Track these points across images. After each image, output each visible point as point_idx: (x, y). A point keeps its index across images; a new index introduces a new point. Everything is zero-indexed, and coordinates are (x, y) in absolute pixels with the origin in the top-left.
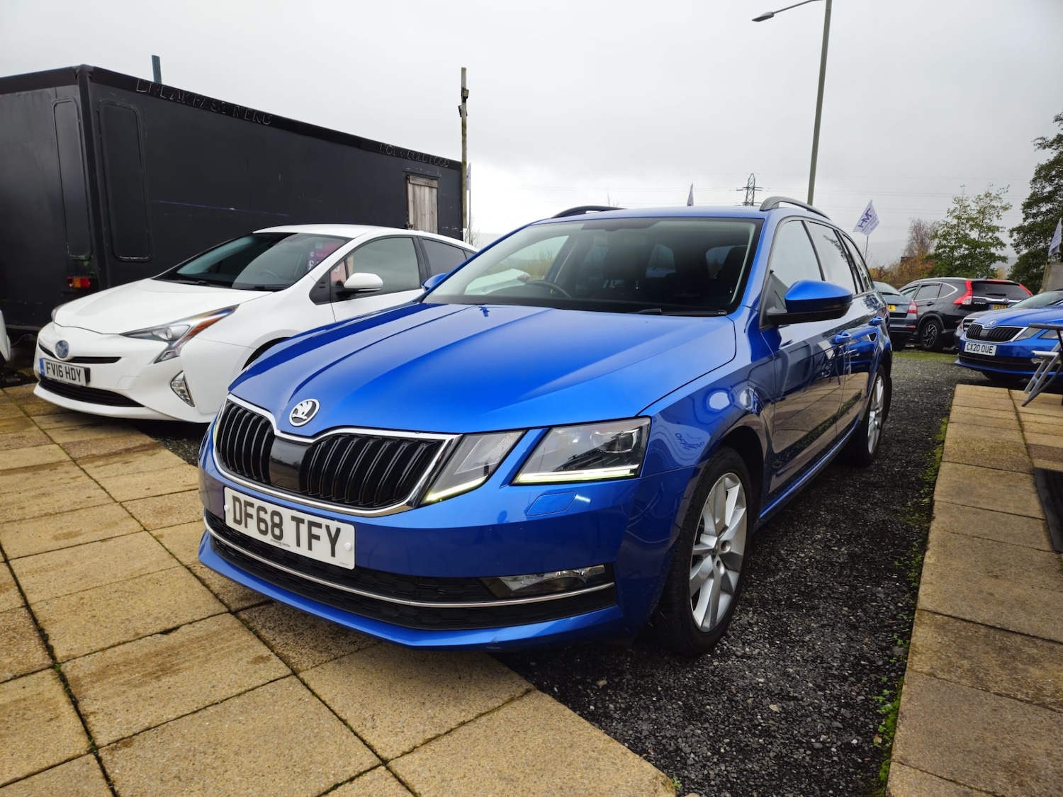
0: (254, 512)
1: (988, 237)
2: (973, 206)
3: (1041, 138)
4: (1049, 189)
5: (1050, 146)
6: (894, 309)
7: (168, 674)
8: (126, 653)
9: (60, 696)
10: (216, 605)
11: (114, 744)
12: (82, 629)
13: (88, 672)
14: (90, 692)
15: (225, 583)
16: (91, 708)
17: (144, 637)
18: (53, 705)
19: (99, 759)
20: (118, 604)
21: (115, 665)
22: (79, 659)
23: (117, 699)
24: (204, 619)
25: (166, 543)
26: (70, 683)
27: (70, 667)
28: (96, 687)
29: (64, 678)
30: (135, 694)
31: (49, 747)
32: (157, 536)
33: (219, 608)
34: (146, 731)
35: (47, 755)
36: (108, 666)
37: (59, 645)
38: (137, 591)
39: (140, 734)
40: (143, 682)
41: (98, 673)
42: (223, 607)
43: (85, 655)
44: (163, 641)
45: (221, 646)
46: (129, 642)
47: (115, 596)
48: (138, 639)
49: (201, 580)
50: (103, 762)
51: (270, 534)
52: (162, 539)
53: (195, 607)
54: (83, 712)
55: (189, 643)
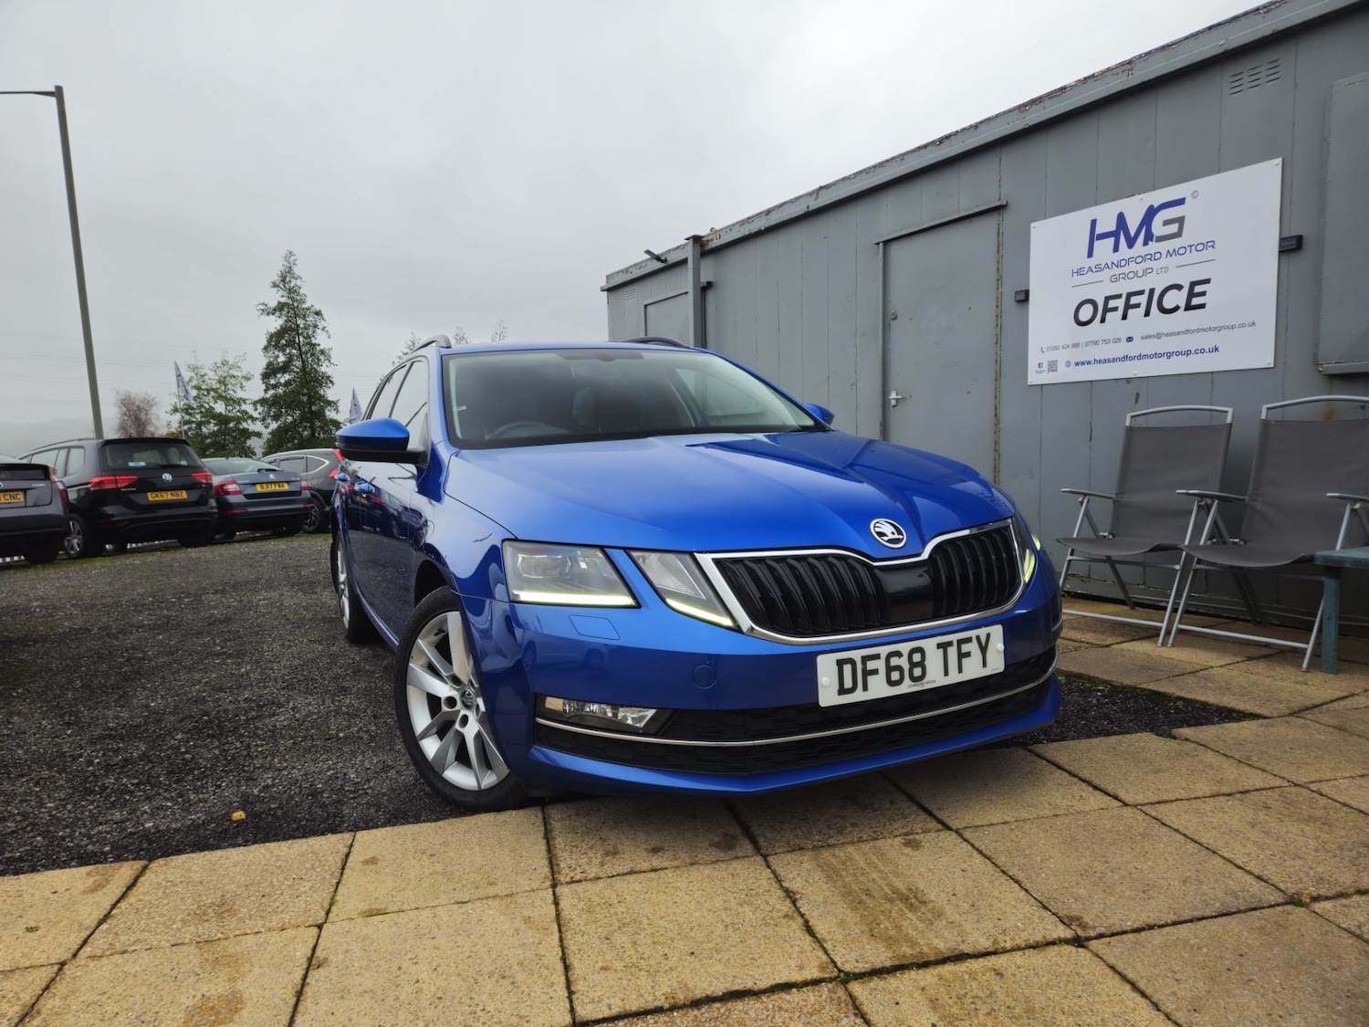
0: (880, 665)
1: (234, 411)
2: (211, 375)
3: (263, 304)
4: (282, 359)
5: (273, 312)
6: (286, 487)
7: (919, 896)
8: (841, 924)
9: (937, 971)
10: (735, 864)
11: (1073, 927)
12: (732, 961)
13: (883, 949)
14: (941, 946)
15: (662, 857)
16: (985, 944)
17: (800, 912)
18: (960, 974)
19: (1101, 936)
20: (662, 935)
21: (871, 930)
22: (837, 959)
23: (968, 927)
24: (774, 872)
25: (422, 904)
26: (905, 962)
27: (856, 965)
28: (930, 942)
29: (887, 968)
30: (960, 915)
31: (1068, 970)
32: (370, 914)
33: (746, 862)
34: (1050, 908)
35: (1084, 971)
36: (872, 935)
37: (777, 978)
38: (626, 921)
39: (1056, 911)
40: (932, 911)
41: (890, 941)
42: (746, 859)
43: (828, 955)
44: (820, 899)
45: (862, 864)
46: (807, 922)
47: (625, 938)
48: (802, 916)
49: (631, 873)
50: (1108, 933)
51: (907, 680)
52: (396, 908)
53: (730, 877)
54: (989, 950)
55: (839, 883)
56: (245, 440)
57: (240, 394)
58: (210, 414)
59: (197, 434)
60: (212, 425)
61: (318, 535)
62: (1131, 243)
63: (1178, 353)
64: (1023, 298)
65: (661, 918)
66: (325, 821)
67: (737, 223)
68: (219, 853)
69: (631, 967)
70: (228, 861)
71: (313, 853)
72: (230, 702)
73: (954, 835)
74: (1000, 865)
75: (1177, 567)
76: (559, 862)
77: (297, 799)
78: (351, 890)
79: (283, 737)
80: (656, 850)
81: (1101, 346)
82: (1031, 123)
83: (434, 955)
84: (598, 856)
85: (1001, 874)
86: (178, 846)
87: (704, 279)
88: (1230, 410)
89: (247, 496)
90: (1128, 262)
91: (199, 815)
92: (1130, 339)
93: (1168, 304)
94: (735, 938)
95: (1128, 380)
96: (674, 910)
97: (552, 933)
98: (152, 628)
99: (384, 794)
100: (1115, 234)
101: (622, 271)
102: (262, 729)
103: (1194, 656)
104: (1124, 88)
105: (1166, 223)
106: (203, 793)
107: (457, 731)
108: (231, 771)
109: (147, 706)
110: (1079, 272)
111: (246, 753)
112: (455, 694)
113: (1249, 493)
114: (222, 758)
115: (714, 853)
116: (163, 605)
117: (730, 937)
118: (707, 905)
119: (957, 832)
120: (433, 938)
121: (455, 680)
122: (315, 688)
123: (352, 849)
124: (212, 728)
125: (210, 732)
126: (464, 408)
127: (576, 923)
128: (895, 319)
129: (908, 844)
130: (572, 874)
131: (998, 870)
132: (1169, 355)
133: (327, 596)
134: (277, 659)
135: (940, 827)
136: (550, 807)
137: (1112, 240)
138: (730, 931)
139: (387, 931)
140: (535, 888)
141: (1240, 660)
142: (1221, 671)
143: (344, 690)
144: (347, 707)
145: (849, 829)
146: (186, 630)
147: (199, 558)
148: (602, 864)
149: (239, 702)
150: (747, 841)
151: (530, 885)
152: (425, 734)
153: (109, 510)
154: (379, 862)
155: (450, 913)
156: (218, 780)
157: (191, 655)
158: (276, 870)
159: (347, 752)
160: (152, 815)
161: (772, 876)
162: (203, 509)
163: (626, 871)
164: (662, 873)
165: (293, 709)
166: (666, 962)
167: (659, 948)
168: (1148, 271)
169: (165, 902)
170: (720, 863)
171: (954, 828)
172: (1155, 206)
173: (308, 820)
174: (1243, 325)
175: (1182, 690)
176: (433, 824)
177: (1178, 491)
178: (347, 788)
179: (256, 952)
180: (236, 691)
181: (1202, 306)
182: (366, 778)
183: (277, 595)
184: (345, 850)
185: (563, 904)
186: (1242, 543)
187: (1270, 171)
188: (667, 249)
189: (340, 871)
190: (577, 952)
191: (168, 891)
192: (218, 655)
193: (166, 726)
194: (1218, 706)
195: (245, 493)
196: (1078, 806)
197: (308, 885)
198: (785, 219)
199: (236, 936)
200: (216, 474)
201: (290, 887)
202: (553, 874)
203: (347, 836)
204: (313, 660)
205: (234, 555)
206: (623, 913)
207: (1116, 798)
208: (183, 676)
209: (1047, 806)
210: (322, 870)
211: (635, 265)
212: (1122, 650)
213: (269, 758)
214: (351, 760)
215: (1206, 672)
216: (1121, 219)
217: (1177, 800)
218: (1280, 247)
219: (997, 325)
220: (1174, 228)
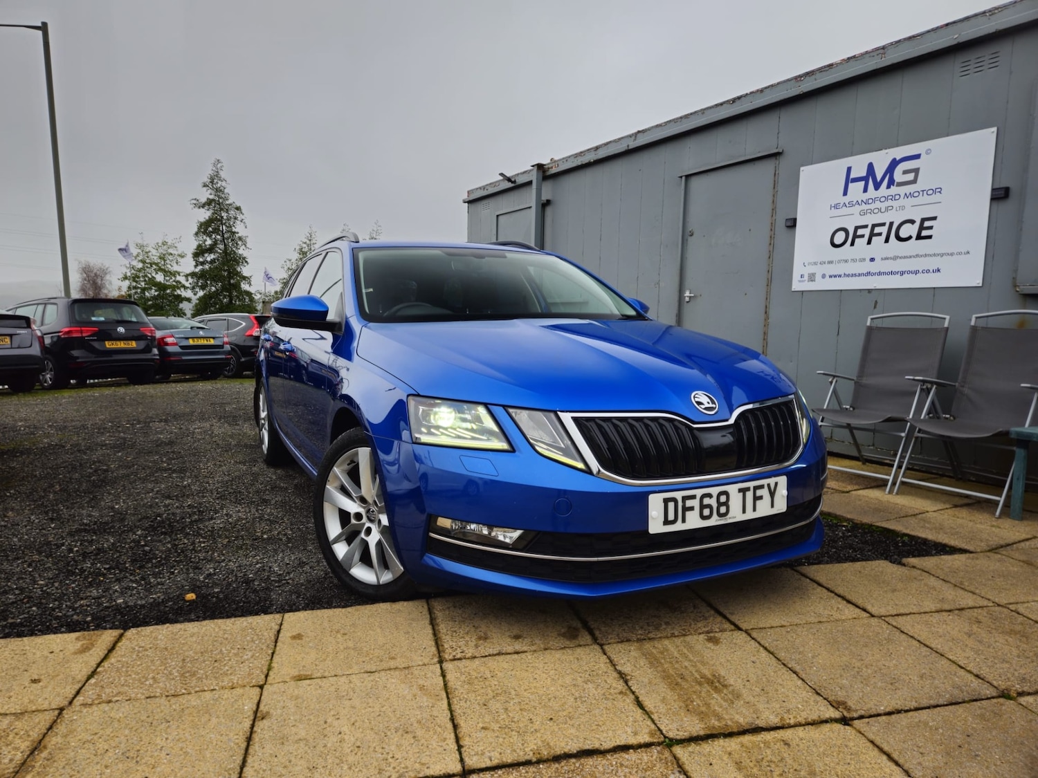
0: (695, 503)
1: (171, 281)
2: (154, 252)
3: (195, 199)
4: (209, 242)
5: (203, 206)
6: (212, 342)
7: (722, 680)
8: (664, 700)
9: (739, 740)
10: (579, 650)
11: (840, 709)
12: (582, 726)
13: (697, 722)
14: (741, 720)
15: (522, 643)
16: (774, 720)
17: (631, 690)
18: (757, 743)
19: (861, 717)
20: (527, 704)
21: (687, 706)
22: (662, 728)
23: (761, 706)
24: (609, 658)
25: (340, 673)
26: (715, 732)
27: (678, 733)
28: (732, 717)
29: (701, 736)
30: (754, 697)
31: (839, 743)
32: (300, 678)
33: (587, 649)
34: (822, 694)
35: (851, 744)
36: (688, 710)
37: (618, 741)
38: (498, 692)
39: (827, 697)
40: (732, 692)
41: (702, 716)
42: (587, 647)
43: (655, 724)
44: (646, 680)
45: (676, 654)
46: (637, 698)
47: (498, 705)
48: (633, 693)
49: (499, 654)
50: (867, 715)
51: (715, 515)
52: (319, 675)
53: (576, 660)
54: (778, 725)
55: (659, 669)
56: (178, 303)
57: (175, 268)
58: (152, 283)
59: (141, 298)
60: (153, 291)
61: (235, 380)
62: (877, 186)
63: (910, 272)
64: (792, 224)
65: (525, 690)
66: (258, 603)
67: (572, 156)
68: (178, 626)
69: (505, 728)
70: (186, 633)
71: (252, 628)
72: (177, 507)
73: (744, 635)
74: (781, 659)
75: (903, 435)
76: (443, 644)
77: (234, 585)
78: (284, 659)
79: (220, 537)
80: (517, 637)
81: (850, 264)
82: (805, 90)
83: (352, 713)
84: (473, 639)
85: (782, 666)
86: (145, 619)
87: (544, 198)
88: (948, 317)
89: (182, 347)
90: (874, 200)
91: (158, 595)
92: (872, 260)
93: (903, 234)
94: (583, 708)
95: (869, 291)
96: (535, 685)
97: (442, 699)
98: (113, 447)
99: (302, 585)
100: (865, 179)
101: (480, 188)
102: (203, 530)
103: (913, 502)
104: (878, 67)
105: (905, 172)
106: (160, 578)
107: (362, 539)
108: (181, 561)
109: (113, 508)
110: (836, 207)
111: (192, 547)
112: (362, 511)
113: (959, 381)
114: (173, 551)
115: (562, 641)
116: (120, 429)
117: (579, 707)
118: (560, 682)
119: (746, 632)
120: (350, 699)
121: (363, 500)
122: (243, 499)
123: (282, 627)
124: (164, 527)
125: (163, 530)
126: (371, 290)
127: (460, 692)
128: (692, 235)
129: (710, 640)
130: (454, 654)
131: (780, 663)
132: (902, 273)
133: (247, 428)
134: (211, 474)
135: (733, 627)
136: (433, 600)
137: (863, 183)
138: (579, 703)
139: (314, 693)
140: (426, 663)
141: (948, 507)
142: (935, 514)
143: (265, 502)
144: (268, 515)
145: (664, 626)
146: (139, 450)
147: (145, 393)
148: (477, 646)
149: (184, 507)
150: (587, 633)
151: (422, 660)
152: (337, 540)
153: (75, 353)
154: (304, 638)
155: (362, 680)
156: (172, 568)
157: (144, 469)
158: (224, 641)
159: (270, 550)
160: (122, 594)
161: (608, 661)
162: (148, 356)
163: (495, 653)
164: (523, 655)
165: (227, 515)
166: (531, 725)
167: (525, 714)
168: (890, 208)
169: (139, 663)
170: (567, 649)
171: (744, 629)
172: (898, 159)
173: (244, 603)
174: (960, 253)
175: (907, 528)
176: (344, 610)
177: (907, 377)
178: (272, 579)
179: (214, 705)
180: (181, 499)
181: (930, 237)
182: (286, 571)
183: (208, 425)
184: (277, 627)
185: (448, 677)
186: (952, 418)
187: (988, 137)
188: (517, 173)
189: (274, 644)
190: (462, 714)
191: (141, 655)
192: (166, 470)
193: (128, 524)
194: (935, 542)
195: (180, 345)
196: (837, 615)
197: (250, 654)
198: (610, 154)
199: (196, 692)
200: (158, 329)
201: (236, 655)
202: (439, 652)
203: (278, 616)
204: (239, 478)
205: (173, 393)
206: (495, 685)
207: (865, 610)
208: (139, 485)
209: (812, 614)
210: (260, 642)
211: (490, 184)
212: (859, 496)
213: (210, 553)
214: (274, 556)
215: (924, 515)
216: (871, 167)
217: (910, 614)
218: (992, 195)
219: (770, 244)
220: (911, 177)
